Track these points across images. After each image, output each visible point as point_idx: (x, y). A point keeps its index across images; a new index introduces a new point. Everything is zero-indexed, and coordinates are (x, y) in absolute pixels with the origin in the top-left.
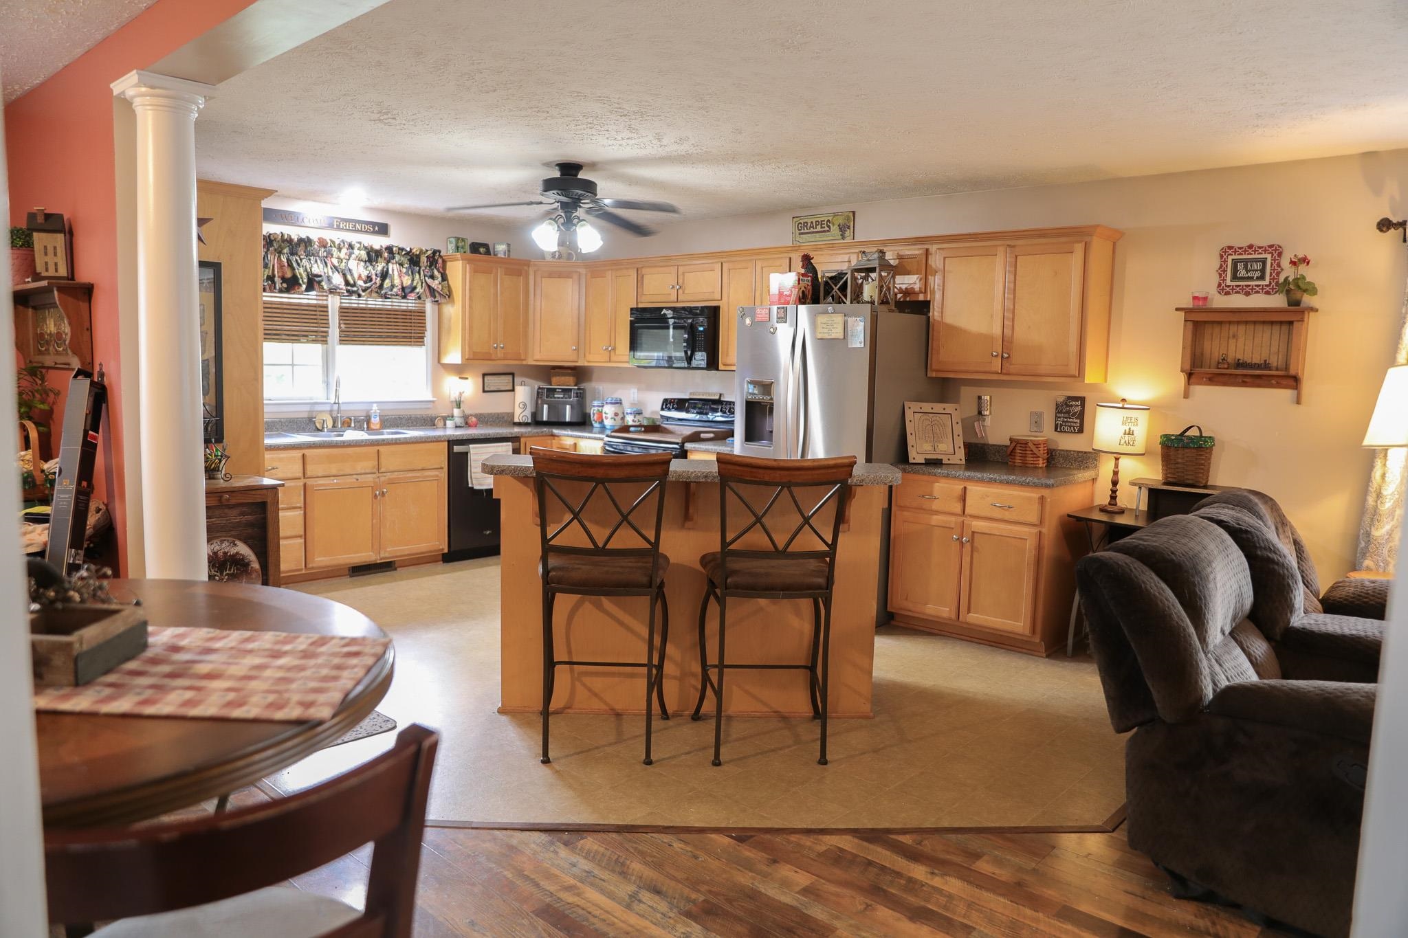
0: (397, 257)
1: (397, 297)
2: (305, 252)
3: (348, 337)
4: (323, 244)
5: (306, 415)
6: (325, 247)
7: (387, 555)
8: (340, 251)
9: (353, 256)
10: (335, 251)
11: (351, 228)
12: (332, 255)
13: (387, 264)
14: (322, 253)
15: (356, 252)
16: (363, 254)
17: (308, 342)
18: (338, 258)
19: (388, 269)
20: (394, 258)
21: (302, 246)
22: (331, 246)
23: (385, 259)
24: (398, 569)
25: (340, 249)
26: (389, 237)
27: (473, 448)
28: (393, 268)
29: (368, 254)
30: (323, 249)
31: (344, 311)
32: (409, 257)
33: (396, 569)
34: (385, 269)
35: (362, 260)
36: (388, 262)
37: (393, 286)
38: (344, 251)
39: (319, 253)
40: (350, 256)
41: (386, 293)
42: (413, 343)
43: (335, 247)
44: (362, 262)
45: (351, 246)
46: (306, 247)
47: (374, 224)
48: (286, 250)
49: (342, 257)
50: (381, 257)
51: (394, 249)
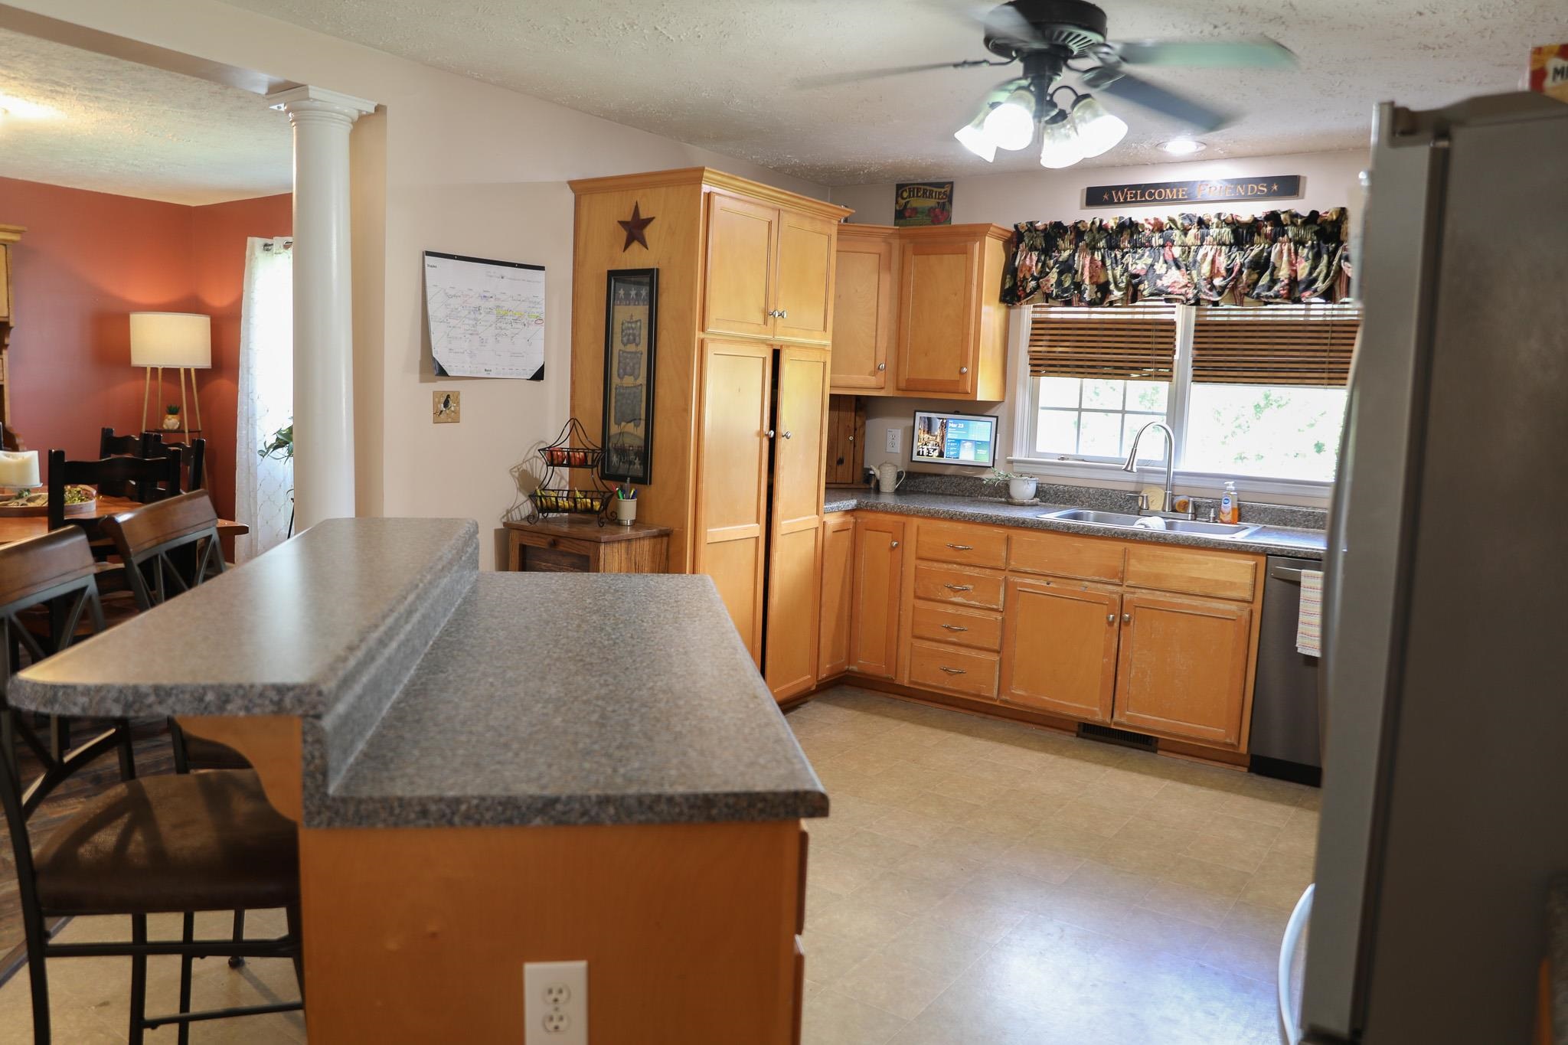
0: (1291, 232)
1: (1278, 300)
2: (1129, 242)
3: (1207, 370)
4: (1159, 227)
6: (1161, 230)
7: (1123, 720)
8: (1186, 234)
9: (1209, 239)
10: (1176, 235)
12: (1173, 242)
13: (1271, 246)
14: (1157, 240)
15: (1214, 231)
16: (1226, 234)
18: (1183, 245)
19: (1270, 254)
20: (1284, 233)
21: (1126, 235)
22: (1171, 228)
23: (1266, 236)
25: (1185, 231)
26: (1303, 198)
27: (1307, 576)
28: (1280, 252)
29: (1235, 232)
30: (1157, 235)
32: (1316, 228)
33: (1155, 751)
34: (1265, 254)
35: (1224, 244)
36: (1274, 241)
37: (1274, 281)
38: (1193, 231)
39: (1149, 241)
40: (1202, 240)
41: (1258, 294)
43: (1178, 229)
44: (1224, 248)
45: (1202, 223)
46: (1132, 236)
47: (1269, 181)
48: (1102, 244)
49: (1190, 243)
50: (1259, 235)
51: (1282, 216)
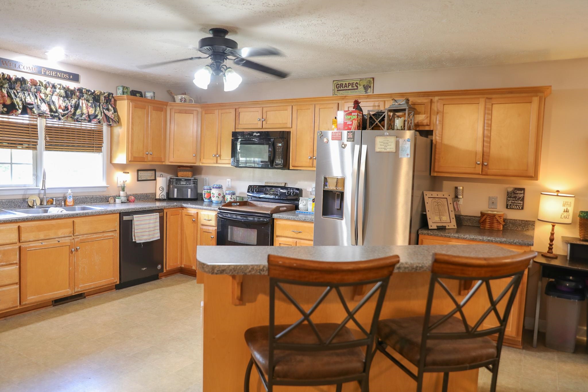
0: (85, 96)
1: (85, 121)
2: (20, 88)
3: (50, 146)
4: (34, 83)
5: (21, 197)
6: (35, 85)
7: (79, 290)
8: (46, 89)
9: (55, 93)
10: (43, 89)
11: (54, 75)
12: (41, 92)
13: (78, 100)
14: (33, 89)
15: (58, 90)
16: (62, 92)
17: (23, 148)
18: (45, 94)
19: (79, 103)
20: (83, 96)
21: (19, 83)
22: (40, 85)
23: (77, 96)
24: (86, 297)
25: (46, 88)
26: (80, 83)
27: (136, 217)
28: (83, 103)
29: (66, 92)
30: (34, 87)
31: (49, 129)
32: (93, 96)
33: (85, 297)
34: (77, 103)
35: (61, 96)
36: (79, 98)
37: (82, 114)
38: (49, 89)
39: (31, 89)
40: (53, 93)
41: (78, 118)
42: (94, 151)
43: (43, 86)
44: (61, 97)
45: (54, 87)
46: (21, 85)
47: (70, 74)
48: (6, 86)
49: (48, 93)
50: (75, 95)
51: (83, 90)
